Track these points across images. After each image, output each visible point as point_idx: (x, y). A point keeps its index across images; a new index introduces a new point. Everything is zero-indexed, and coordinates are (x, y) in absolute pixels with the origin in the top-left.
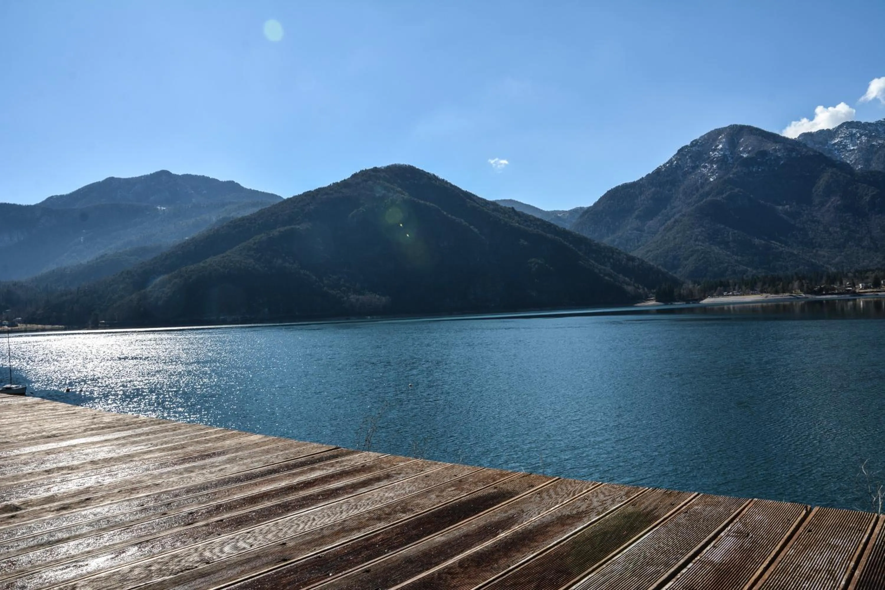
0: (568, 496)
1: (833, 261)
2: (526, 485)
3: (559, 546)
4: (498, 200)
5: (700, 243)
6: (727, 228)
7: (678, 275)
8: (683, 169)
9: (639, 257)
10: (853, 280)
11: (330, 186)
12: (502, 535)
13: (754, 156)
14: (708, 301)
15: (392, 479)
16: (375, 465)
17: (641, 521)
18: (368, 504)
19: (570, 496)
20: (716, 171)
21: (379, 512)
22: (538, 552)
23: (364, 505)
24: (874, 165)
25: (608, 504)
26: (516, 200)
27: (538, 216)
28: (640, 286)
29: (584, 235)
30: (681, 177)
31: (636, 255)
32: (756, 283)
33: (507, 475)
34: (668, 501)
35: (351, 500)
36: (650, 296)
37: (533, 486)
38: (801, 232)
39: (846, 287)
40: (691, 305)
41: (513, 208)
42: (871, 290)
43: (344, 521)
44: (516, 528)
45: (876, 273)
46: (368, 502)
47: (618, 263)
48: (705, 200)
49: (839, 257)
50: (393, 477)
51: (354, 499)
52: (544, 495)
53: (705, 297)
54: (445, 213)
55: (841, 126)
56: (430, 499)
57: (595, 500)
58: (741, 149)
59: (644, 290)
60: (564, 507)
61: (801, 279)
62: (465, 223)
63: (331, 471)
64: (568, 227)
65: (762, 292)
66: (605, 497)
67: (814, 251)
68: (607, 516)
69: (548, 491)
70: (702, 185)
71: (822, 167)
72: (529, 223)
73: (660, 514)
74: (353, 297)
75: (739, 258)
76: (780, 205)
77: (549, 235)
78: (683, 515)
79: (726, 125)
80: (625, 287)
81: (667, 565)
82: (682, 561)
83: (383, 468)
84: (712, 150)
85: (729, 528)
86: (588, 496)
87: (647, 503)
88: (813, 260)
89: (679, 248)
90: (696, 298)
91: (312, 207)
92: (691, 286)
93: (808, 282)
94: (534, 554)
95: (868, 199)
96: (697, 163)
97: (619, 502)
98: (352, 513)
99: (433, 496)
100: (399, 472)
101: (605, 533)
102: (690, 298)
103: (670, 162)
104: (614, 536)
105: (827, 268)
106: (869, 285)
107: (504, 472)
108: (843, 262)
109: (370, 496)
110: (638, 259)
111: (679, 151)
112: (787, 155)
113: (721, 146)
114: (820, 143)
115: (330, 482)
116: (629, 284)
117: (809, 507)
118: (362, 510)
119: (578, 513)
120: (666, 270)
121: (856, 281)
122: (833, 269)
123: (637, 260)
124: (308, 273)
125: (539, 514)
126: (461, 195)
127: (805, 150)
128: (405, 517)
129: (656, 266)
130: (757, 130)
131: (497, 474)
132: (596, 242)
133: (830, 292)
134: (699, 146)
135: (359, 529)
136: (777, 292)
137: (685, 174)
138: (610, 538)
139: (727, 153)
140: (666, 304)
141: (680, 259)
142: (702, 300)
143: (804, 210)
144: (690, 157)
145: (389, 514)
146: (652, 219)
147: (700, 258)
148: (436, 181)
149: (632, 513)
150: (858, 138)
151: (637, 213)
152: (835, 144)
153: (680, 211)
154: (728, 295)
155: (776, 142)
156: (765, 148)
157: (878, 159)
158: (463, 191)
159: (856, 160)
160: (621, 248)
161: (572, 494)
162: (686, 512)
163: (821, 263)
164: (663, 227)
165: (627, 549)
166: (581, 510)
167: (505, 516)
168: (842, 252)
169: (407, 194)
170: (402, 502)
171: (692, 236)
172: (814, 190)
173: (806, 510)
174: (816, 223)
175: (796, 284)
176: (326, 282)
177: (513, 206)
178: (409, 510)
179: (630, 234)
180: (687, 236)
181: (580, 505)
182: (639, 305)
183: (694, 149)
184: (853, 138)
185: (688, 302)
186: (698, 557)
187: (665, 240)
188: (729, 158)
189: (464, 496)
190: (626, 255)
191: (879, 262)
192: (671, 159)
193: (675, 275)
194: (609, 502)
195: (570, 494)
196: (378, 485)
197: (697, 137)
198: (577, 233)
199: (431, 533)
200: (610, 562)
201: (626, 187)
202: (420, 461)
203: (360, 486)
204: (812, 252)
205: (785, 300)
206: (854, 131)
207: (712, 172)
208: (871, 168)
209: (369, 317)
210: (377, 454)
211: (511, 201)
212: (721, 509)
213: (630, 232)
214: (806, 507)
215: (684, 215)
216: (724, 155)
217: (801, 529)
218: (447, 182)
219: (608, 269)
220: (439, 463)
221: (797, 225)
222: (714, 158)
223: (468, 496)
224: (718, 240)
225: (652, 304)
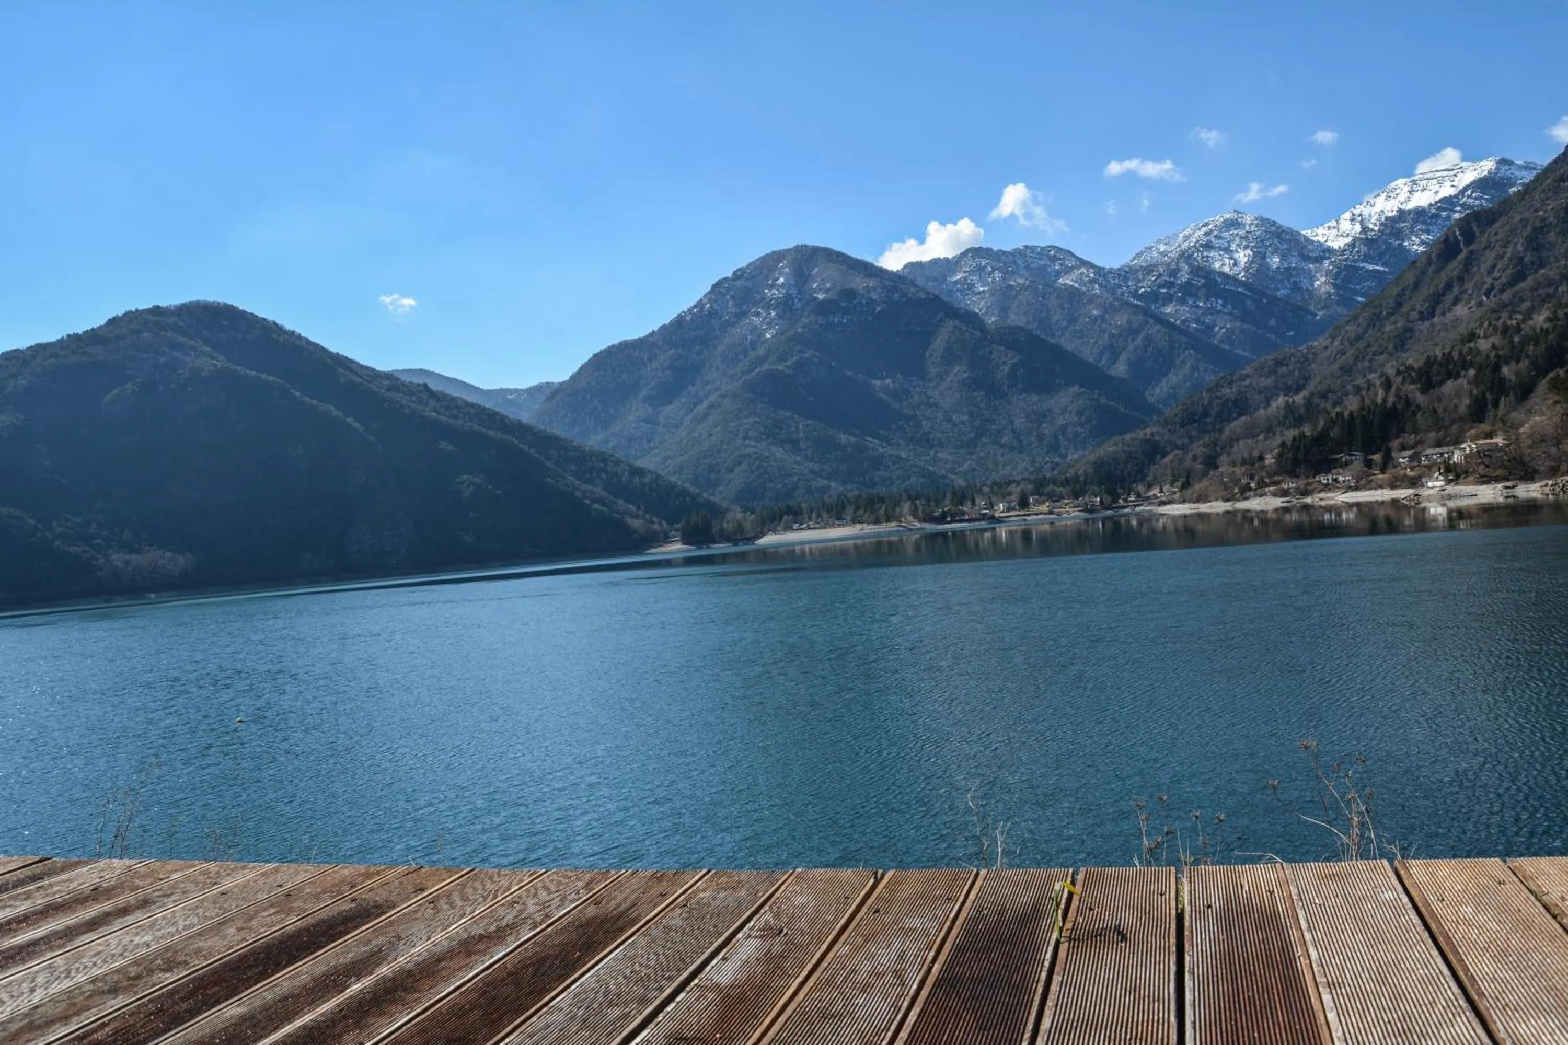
0: (485, 900)
1: (961, 469)
2: (411, 889)
3: (457, 993)
4: (397, 371)
5: (752, 443)
6: (795, 416)
7: (718, 497)
8: (721, 317)
9: (651, 469)
10: (990, 498)
11: (61, 341)
12: (356, 987)
13: (835, 297)
14: (768, 540)
15: (153, 907)
16: (121, 884)
17: (607, 931)
18: (95, 964)
19: (489, 899)
20: (776, 321)
21: (116, 977)
22: (419, 1010)
23: (86, 967)
24: (1013, 316)
25: (553, 906)
26: (431, 370)
27: (471, 398)
28: (655, 519)
29: (554, 431)
30: (717, 332)
31: (644, 466)
32: (844, 507)
33: (378, 873)
34: (655, 891)
35: (60, 961)
36: (671, 534)
37: (422, 890)
38: (911, 423)
39: (981, 509)
40: (741, 548)
41: (425, 385)
42: (1017, 513)
43: (36, 1007)
44: (384, 970)
45: (1022, 486)
46: (94, 959)
47: (615, 480)
48: (757, 370)
49: (969, 462)
50: (155, 902)
51: (66, 959)
52: (443, 904)
53: (763, 534)
54: (298, 394)
55: (964, 254)
56: (224, 938)
57: (532, 902)
58: (815, 286)
59: (661, 524)
60: (475, 922)
61: (912, 498)
62: (336, 413)
63: (23, 908)
64: (525, 417)
65: (855, 521)
66: (549, 895)
67: (932, 453)
68: (549, 929)
69: (448, 895)
70: (753, 345)
71: (938, 318)
72: (455, 412)
73: (640, 915)
74: (118, 559)
75: (816, 467)
76: (877, 379)
77: (491, 433)
78: (678, 911)
79: (790, 245)
80: (629, 521)
81: (643, 1001)
82: (668, 991)
83: (138, 888)
84: (768, 285)
85: (752, 923)
86: (520, 897)
87: (620, 897)
88: (931, 468)
89: (719, 451)
90: (748, 536)
91: (23, 382)
92: (739, 516)
93: (924, 503)
94: (411, 1015)
95: (1006, 369)
96: (745, 307)
97: (572, 901)
98: (55, 988)
99: (232, 931)
100: (169, 892)
101: (543, 960)
102: (739, 536)
103: (700, 304)
104: (557, 962)
105: (952, 480)
106: (1013, 504)
107: (372, 869)
108: (974, 470)
109: (101, 948)
110: (650, 472)
111: (715, 287)
112: (886, 297)
113: (782, 280)
114: (935, 279)
115: (16, 931)
116: (636, 517)
117: (880, 872)
118: (81, 978)
119: (499, 929)
120: (697, 491)
121: (994, 499)
122: (960, 481)
123: (648, 475)
124: (18, 513)
125: (429, 939)
126: (328, 361)
127: (912, 289)
128: (169, 978)
129: (679, 483)
130: (839, 254)
131: (360, 875)
132: (575, 444)
133: (957, 518)
134: (746, 279)
135: (65, 1019)
136: (877, 522)
137: (726, 326)
138: (550, 966)
139: (791, 292)
140: (700, 548)
141: (719, 471)
142: (759, 538)
143: (915, 387)
144: (733, 297)
145: (138, 977)
146: (671, 403)
147: (754, 468)
148: (279, 335)
149: (594, 918)
150: (990, 274)
151: (644, 392)
152: (956, 282)
153: (716, 390)
154: (802, 529)
155: (869, 276)
156: (853, 285)
157: (1018, 307)
158: (331, 353)
159: (988, 307)
160: (619, 454)
161: (491, 896)
162: (685, 906)
163: (943, 472)
164: (690, 416)
165: (578, 984)
166: (504, 923)
167: (365, 952)
168: (973, 453)
169: (221, 358)
170: (167, 949)
171: (738, 431)
172: (928, 354)
173: (876, 877)
174: (934, 408)
175: (906, 507)
176: (58, 530)
177: (426, 381)
178: (179, 963)
179: (636, 428)
180: (731, 432)
181: (503, 914)
182: (653, 551)
183: (739, 283)
184: (983, 274)
185: (735, 542)
186: (696, 981)
187: (694, 438)
188: (796, 301)
189: (291, 923)
190: (630, 466)
191: (1026, 469)
192: (701, 300)
193: (712, 498)
194: (556, 903)
195: (488, 896)
196: (121, 923)
197: (744, 264)
198: (542, 428)
199: (218, 1002)
200: (545, 1009)
201: (625, 347)
202: (213, 867)
203: (83, 929)
204: (928, 454)
205: (890, 533)
206: (983, 263)
207: (768, 324)
208: (1009, 320)
209: (153, 595)
210: (127, 862)
211: (421, 371)
212: (743, 893)
213: (634, 425)
214: (876, 873)
215: (724, 396)
216: (789, 296)
217: (864, 909)
218: (299, 337)
219: (599, 491)
220: (251, 865)
221: (905, 411)
222: (771, 300)
223: (298, 923)
224: (782, 437)
225: (675, 548)
